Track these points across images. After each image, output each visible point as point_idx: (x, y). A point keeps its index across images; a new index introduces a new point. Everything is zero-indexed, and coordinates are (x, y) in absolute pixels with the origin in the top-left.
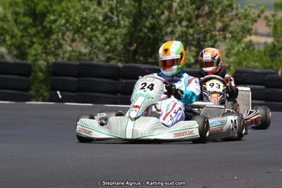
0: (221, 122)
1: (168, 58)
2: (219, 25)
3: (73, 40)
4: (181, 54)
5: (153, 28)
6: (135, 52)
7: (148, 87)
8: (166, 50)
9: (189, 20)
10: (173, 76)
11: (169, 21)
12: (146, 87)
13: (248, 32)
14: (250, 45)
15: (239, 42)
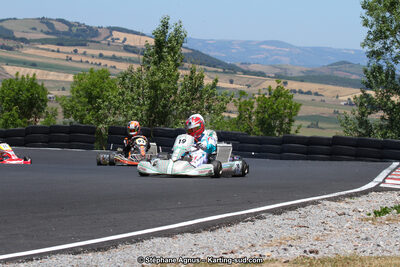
2: (205, 104)
3: (115, 114)
5: (165, 106)
6: (154, 121)
9: (187, 101)
11: (174, 102)
13: (223, 109)
14: (223, 117)
15: (218, 115)
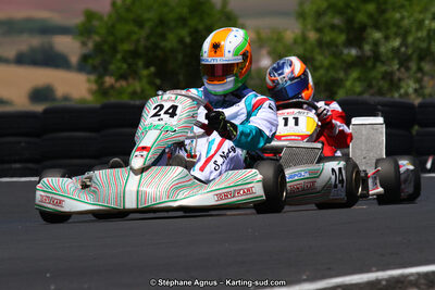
0: (311, 172)
1: (218, 61)
4: (245, 55)
7: (165, 113)
8: (216, 46)
10: (225, 95)
12: (162, 112)
